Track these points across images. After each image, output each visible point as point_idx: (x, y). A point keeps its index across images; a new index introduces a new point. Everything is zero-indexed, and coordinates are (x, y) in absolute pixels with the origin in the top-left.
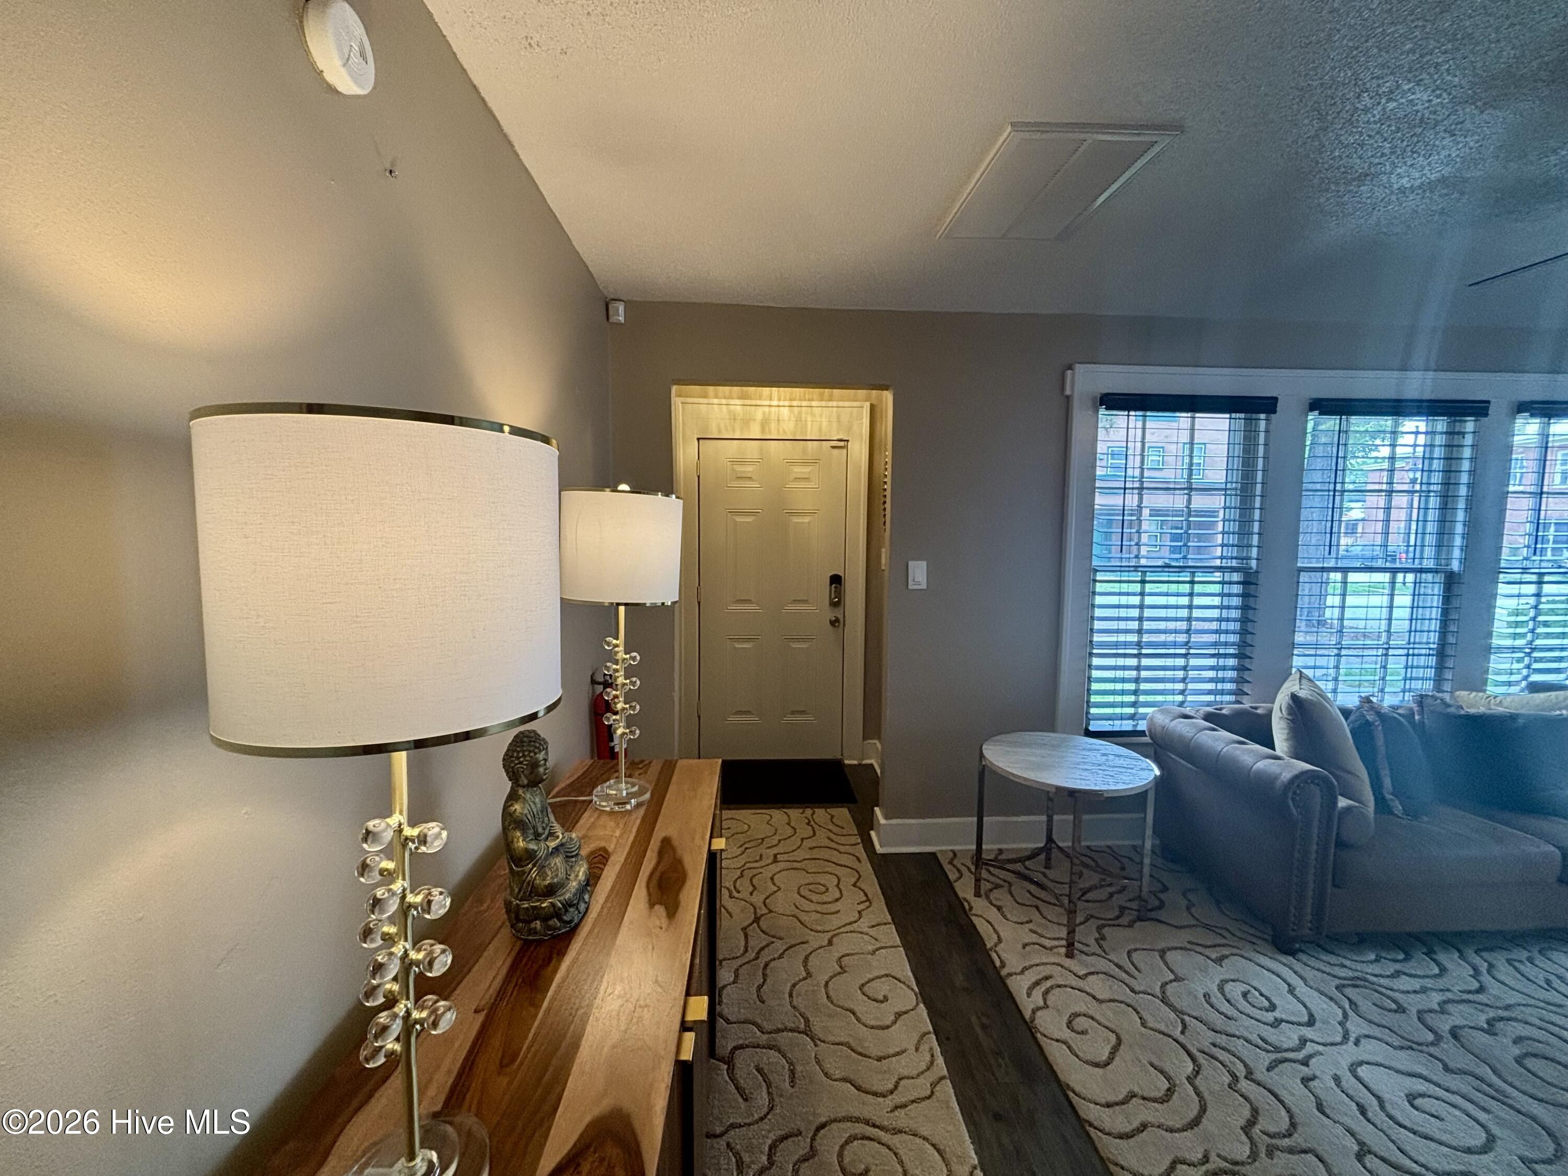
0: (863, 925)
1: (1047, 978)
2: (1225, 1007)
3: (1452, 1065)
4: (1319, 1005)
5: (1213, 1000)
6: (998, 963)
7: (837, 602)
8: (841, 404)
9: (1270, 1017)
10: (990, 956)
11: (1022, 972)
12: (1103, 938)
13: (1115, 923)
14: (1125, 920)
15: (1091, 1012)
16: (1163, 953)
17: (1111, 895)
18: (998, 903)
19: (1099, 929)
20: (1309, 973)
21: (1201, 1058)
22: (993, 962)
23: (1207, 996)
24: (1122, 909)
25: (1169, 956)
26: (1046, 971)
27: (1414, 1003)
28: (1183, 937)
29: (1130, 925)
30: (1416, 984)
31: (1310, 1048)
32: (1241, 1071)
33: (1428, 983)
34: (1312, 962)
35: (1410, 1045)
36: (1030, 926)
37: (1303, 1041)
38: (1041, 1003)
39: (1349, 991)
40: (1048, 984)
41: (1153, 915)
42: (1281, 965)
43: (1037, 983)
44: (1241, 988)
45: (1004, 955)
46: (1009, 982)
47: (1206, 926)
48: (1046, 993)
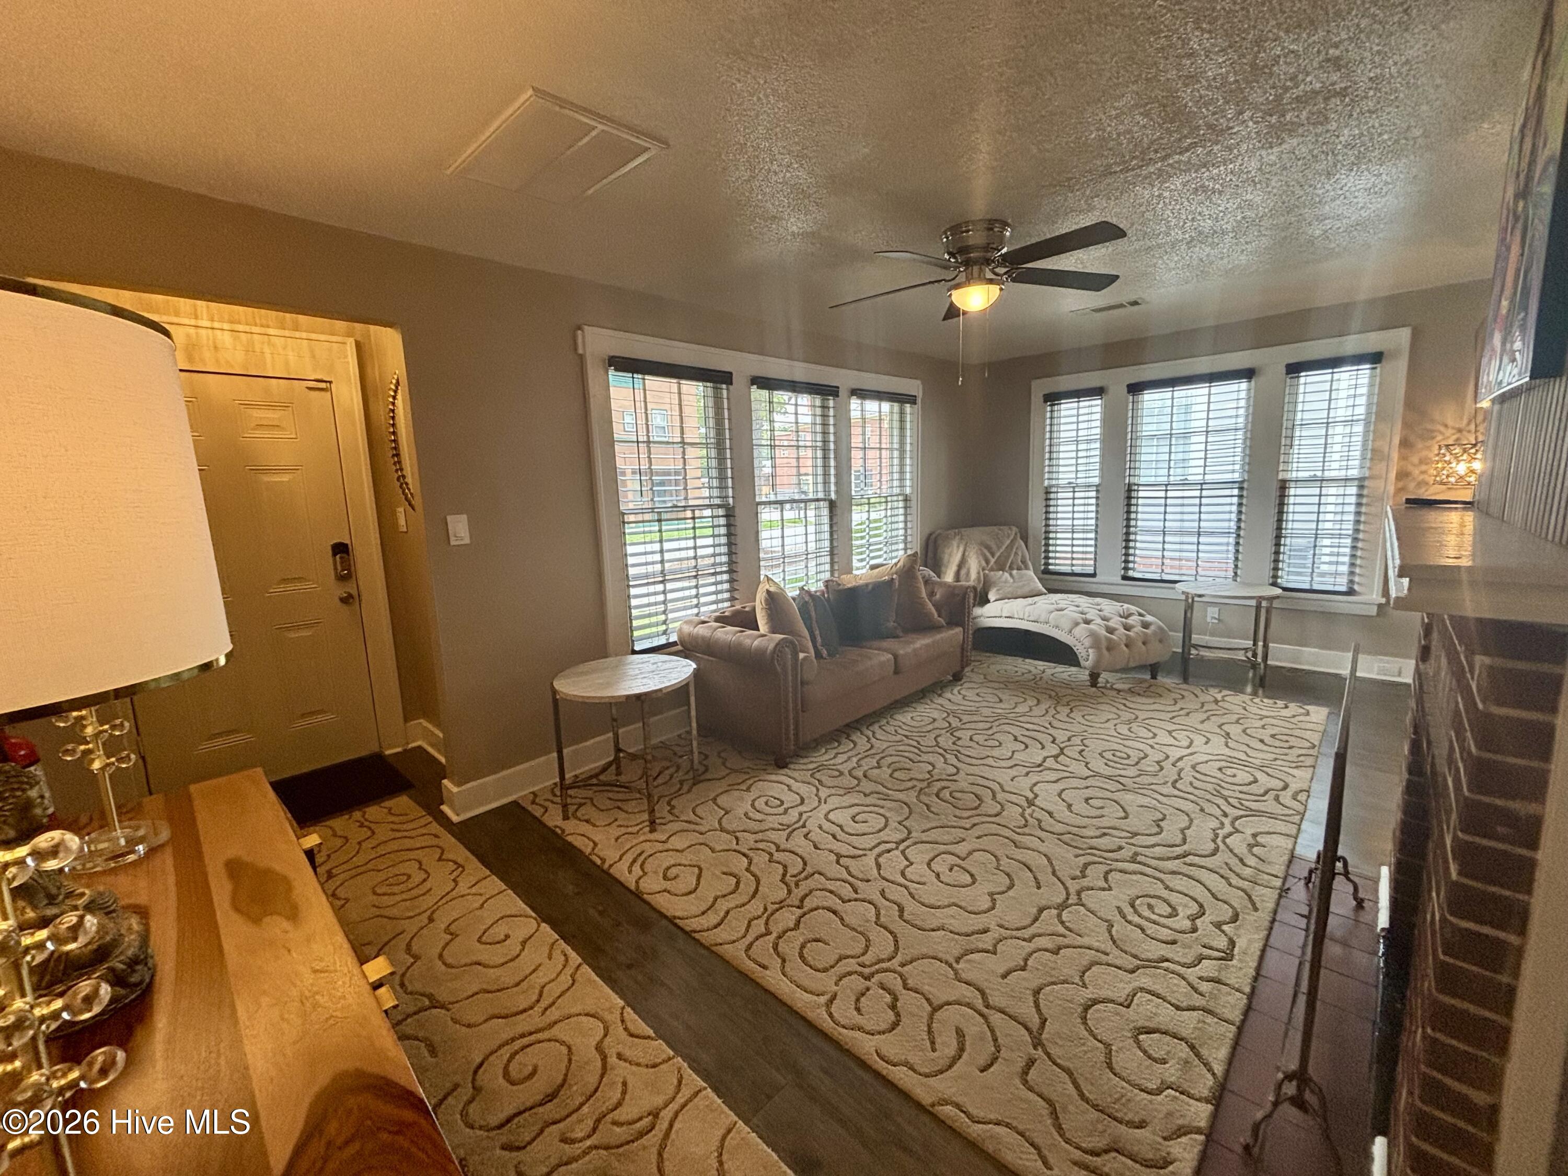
0: (463, 888)
1: (640, 854)
2: (758, 816)
3: (867, 792)
4: (804, 789)
5: (751, 814)
6: (599, 862)
7: (346, 574)
8: (313, 336)
9: (781, 810)
10: (591, 861)
11: (620, 859)
12: (673, 807)
13: (678, 794)
14: (685, 788)
15: (678, 861)
16: (714, 800)
17: (671, 777)
18: (586, 817)
19: (669, 803)
20: (796, 774)
21: (751, 854)
22: (594, 864)
23: (746, 814)
24: (681, 783)
25: (719, 801)
26: (638, 850)
27: (845, 768)
28: (723, 785)
29: (689, 791)
30: (845, 757)
31: (804, 816)
32: (773, 848)
33: (850, 754)
34: (797, 767)
35: (849, 791)
36: (617, 823)
37: (801, 814)
38: (641, 873)
39: (818, 775)
40: (642, 858)
41: (702, 778)
42: (781, 776)
43: (634, 861)
44: (764, 799)
45: (601, 854)
46: (611, 871)
47: (736, 771)
48: (642, 866)
